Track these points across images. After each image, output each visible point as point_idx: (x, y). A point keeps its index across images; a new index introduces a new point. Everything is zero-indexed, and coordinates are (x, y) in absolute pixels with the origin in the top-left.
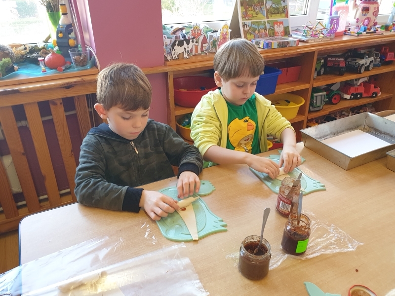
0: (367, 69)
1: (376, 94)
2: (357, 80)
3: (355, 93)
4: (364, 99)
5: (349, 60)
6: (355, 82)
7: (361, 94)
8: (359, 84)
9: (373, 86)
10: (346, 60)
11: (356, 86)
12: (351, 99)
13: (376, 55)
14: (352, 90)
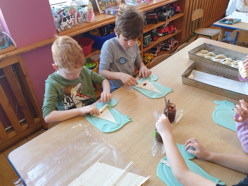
0: (169, 18)
1: (174, 31)
2: (164, 25)
3: (164, 32)
4: (169, 35)
5: (159, 13)
6: (164, 26)
7: (167, 32)
8: (165, 27)
9: (172, 26)
10: (157, 14)
11: (164, 28)
12: (163, 36)
13: (172, 9)
14: (163, 31)
